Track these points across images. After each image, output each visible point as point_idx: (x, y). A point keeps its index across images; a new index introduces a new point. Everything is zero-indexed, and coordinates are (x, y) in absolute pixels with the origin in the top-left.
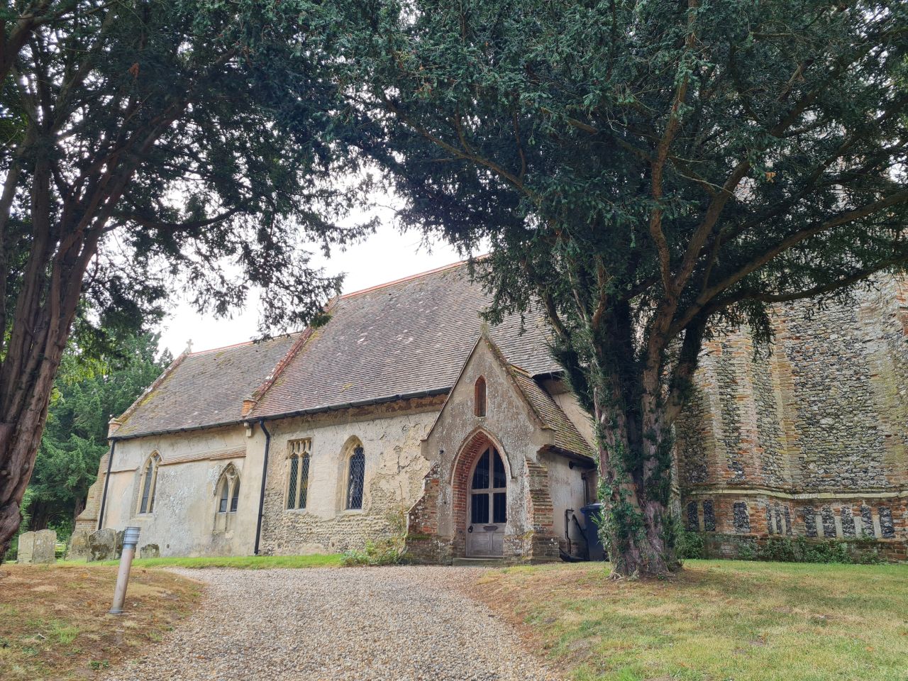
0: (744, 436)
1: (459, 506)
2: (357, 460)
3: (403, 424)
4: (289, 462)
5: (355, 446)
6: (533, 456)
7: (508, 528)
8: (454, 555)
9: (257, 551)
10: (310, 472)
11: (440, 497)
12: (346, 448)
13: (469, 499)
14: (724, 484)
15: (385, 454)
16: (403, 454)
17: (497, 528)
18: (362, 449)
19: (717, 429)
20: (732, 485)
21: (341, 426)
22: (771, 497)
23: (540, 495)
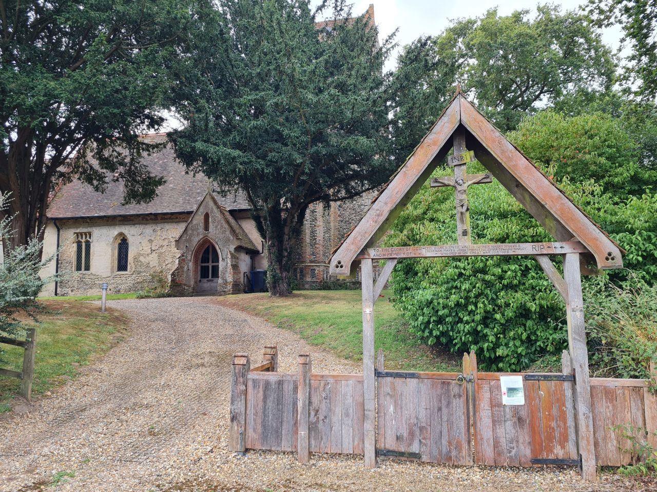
0: (317, 242)
1: (195, 271)
2: (123, 246)
3: (154, 228)
4: (75, 245)
5: (122, 238)
6: (233, 250)
7: (220, 281)
8: (193, 292)
9: (56, 294)
10: (91, 251)
11: (186, 267)
12: (116, 238)
13: (199, 268)
14: (308, 261)
15: (142, 243)
16: (154, 244)
17: (213, 280)
18: (126, 240)
19: (307, 239)
20: (311, 262)
21: (112, 227)
22: (325, 266)
23: (235, 267)
